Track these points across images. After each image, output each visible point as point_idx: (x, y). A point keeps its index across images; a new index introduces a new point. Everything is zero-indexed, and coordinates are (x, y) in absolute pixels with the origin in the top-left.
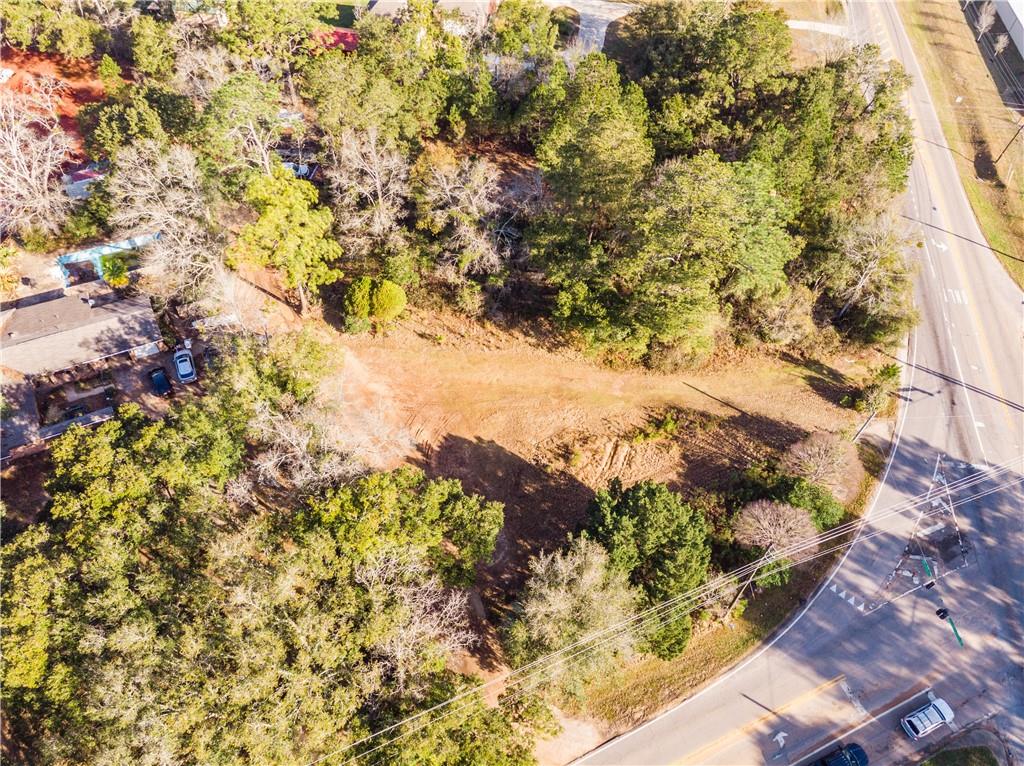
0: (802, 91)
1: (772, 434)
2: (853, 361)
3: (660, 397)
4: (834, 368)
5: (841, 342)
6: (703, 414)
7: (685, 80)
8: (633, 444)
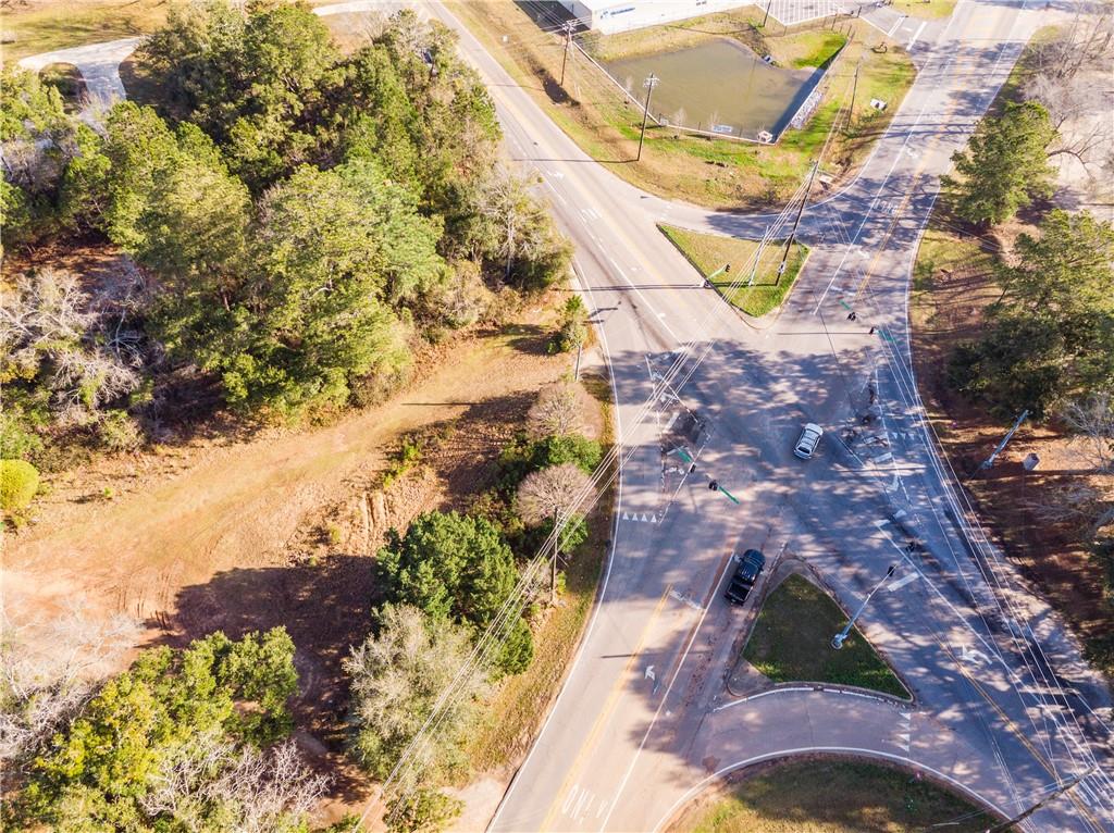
0: (364, 75)
1: (507, 410)
2: (540, 309)
3: (388, 430)
4: (528, 323)
5: (522, 297)
6: (437, 425)
7: (240, 102)
8: (386, 489)
